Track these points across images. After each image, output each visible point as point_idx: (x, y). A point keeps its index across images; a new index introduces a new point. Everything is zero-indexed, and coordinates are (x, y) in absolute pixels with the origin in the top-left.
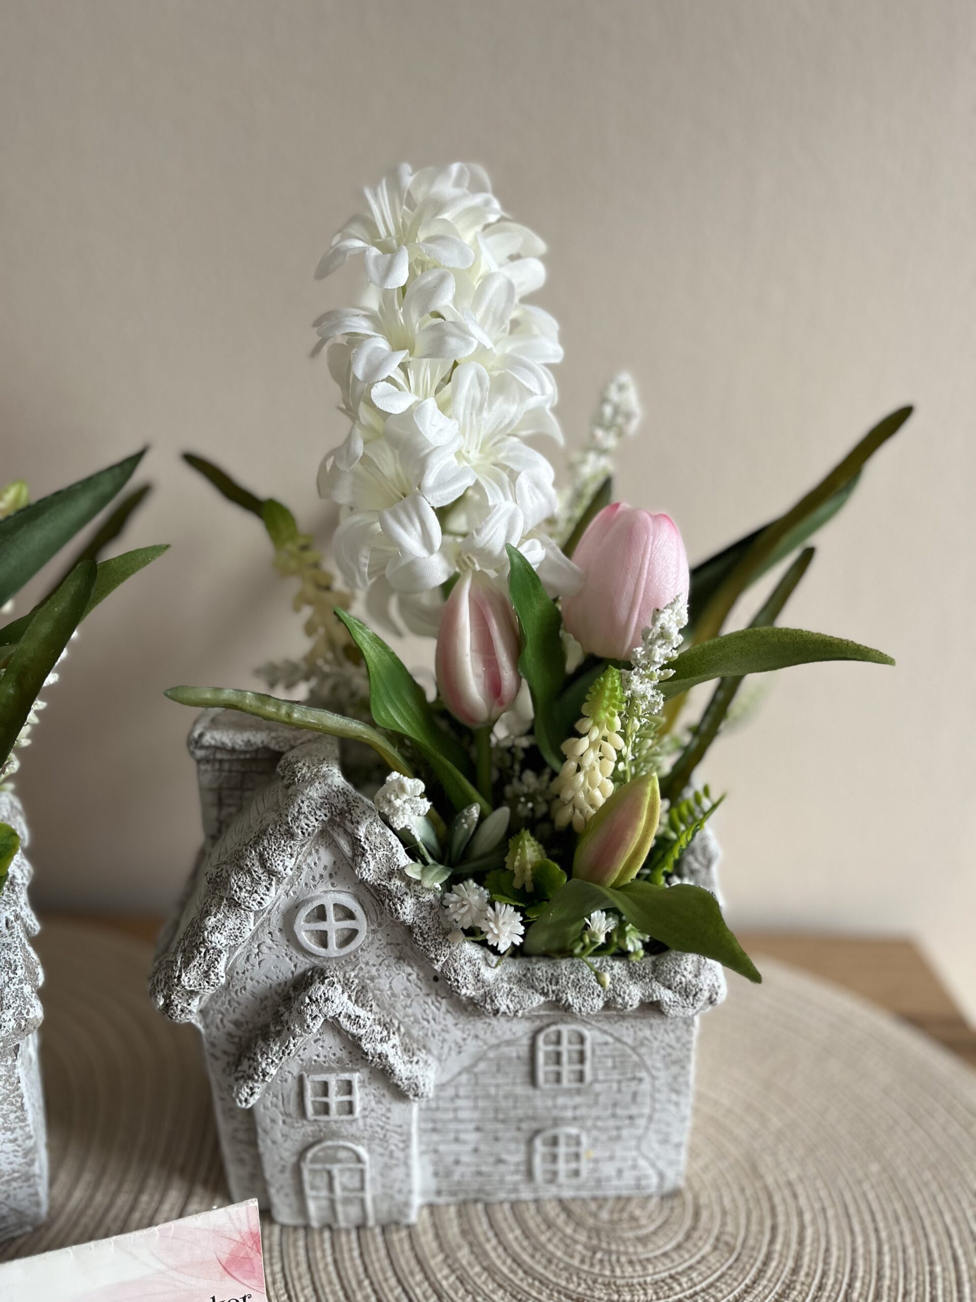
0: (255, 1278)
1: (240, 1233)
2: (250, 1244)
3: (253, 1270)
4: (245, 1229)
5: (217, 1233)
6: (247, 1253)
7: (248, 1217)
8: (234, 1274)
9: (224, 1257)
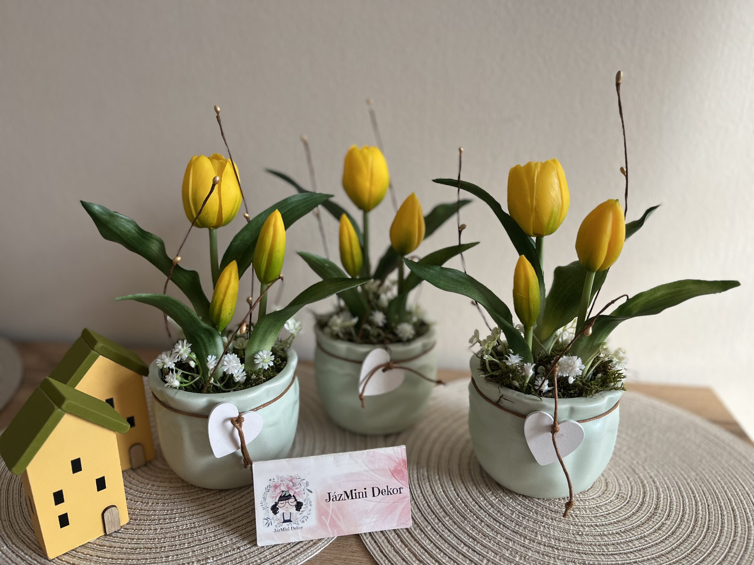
0: (404, 480)
1: (398, 459)
2: (402, 464)
3: (403, 477)
4: (400, 458)
5: (389, 457)
6: (401, 468)
7: (401, 452)
8: (396, 477)
9: (392, 469)
